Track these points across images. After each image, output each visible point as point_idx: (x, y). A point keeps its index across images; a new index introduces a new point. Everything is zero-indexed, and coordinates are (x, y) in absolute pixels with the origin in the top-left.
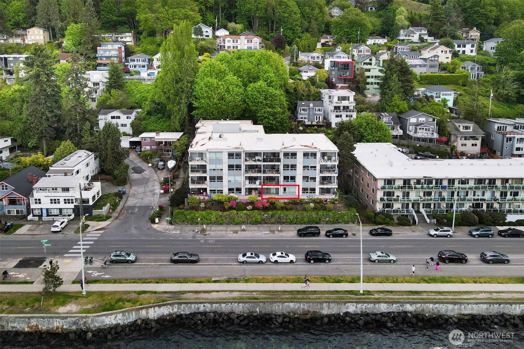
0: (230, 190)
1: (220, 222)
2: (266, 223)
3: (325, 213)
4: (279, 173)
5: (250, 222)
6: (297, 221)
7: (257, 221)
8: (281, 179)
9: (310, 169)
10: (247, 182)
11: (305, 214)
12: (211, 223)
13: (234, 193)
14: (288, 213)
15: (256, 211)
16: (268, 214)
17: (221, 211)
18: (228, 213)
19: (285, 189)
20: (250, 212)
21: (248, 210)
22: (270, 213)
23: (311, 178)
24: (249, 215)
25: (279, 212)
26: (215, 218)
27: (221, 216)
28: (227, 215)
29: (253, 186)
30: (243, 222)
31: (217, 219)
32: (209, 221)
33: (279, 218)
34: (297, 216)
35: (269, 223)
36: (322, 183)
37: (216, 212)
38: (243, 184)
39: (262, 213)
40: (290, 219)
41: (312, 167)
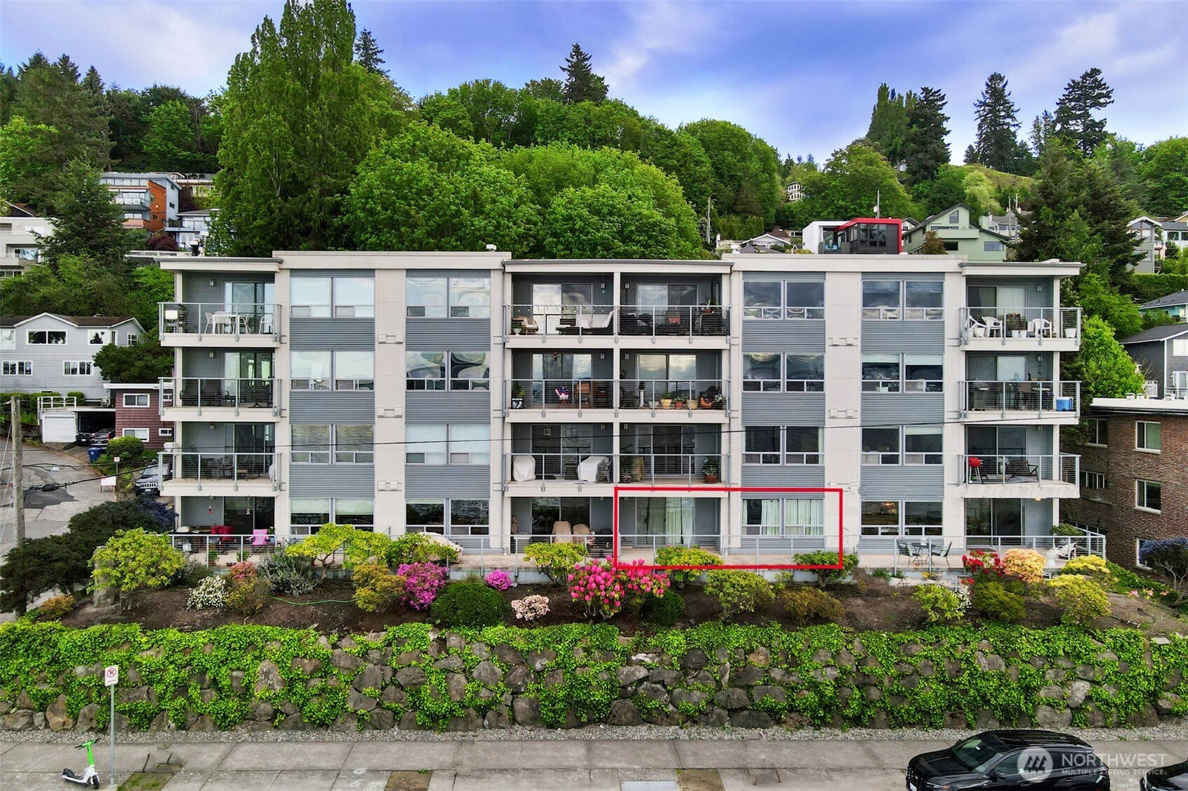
0: (420, 516)
1: (314, 704)
2: (647, 717)
3: (1060, 645)
4: (719, 406)
5: (535, 706)
6: (866, 703)
7: (582, 704)
8: (734, 446)
9: (902, 380)
10: (526, 467)
11: (920, 648)
12: (247, 717)
13: (440, 531)
14: (798, 640)
15: (575, 628)
16: (659, 652)
17: (325, 629)
18: (373, 639)
19: (754, 514)
20: (530, 638)
21: (522, 623)
22: (676, 639)
23: (916, 443)
24: (524, 658)
25: (738, 635)
26: (277, 676)
27: (324, 667)
28: (365, 655)
29: (559, 489)
30: (483, 711)
31: (290, 684)
32: (233, 704)
33: (741, 677)
34: (861, 662)
35: (668, 719)
36: (981, 469)
37: (291, 634)
38: (495, 476)
39: (621, 642)
40: (814, 686)
41: (913, 371)
